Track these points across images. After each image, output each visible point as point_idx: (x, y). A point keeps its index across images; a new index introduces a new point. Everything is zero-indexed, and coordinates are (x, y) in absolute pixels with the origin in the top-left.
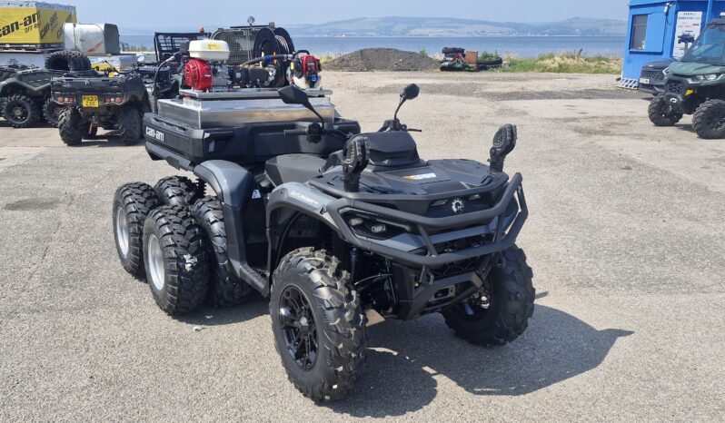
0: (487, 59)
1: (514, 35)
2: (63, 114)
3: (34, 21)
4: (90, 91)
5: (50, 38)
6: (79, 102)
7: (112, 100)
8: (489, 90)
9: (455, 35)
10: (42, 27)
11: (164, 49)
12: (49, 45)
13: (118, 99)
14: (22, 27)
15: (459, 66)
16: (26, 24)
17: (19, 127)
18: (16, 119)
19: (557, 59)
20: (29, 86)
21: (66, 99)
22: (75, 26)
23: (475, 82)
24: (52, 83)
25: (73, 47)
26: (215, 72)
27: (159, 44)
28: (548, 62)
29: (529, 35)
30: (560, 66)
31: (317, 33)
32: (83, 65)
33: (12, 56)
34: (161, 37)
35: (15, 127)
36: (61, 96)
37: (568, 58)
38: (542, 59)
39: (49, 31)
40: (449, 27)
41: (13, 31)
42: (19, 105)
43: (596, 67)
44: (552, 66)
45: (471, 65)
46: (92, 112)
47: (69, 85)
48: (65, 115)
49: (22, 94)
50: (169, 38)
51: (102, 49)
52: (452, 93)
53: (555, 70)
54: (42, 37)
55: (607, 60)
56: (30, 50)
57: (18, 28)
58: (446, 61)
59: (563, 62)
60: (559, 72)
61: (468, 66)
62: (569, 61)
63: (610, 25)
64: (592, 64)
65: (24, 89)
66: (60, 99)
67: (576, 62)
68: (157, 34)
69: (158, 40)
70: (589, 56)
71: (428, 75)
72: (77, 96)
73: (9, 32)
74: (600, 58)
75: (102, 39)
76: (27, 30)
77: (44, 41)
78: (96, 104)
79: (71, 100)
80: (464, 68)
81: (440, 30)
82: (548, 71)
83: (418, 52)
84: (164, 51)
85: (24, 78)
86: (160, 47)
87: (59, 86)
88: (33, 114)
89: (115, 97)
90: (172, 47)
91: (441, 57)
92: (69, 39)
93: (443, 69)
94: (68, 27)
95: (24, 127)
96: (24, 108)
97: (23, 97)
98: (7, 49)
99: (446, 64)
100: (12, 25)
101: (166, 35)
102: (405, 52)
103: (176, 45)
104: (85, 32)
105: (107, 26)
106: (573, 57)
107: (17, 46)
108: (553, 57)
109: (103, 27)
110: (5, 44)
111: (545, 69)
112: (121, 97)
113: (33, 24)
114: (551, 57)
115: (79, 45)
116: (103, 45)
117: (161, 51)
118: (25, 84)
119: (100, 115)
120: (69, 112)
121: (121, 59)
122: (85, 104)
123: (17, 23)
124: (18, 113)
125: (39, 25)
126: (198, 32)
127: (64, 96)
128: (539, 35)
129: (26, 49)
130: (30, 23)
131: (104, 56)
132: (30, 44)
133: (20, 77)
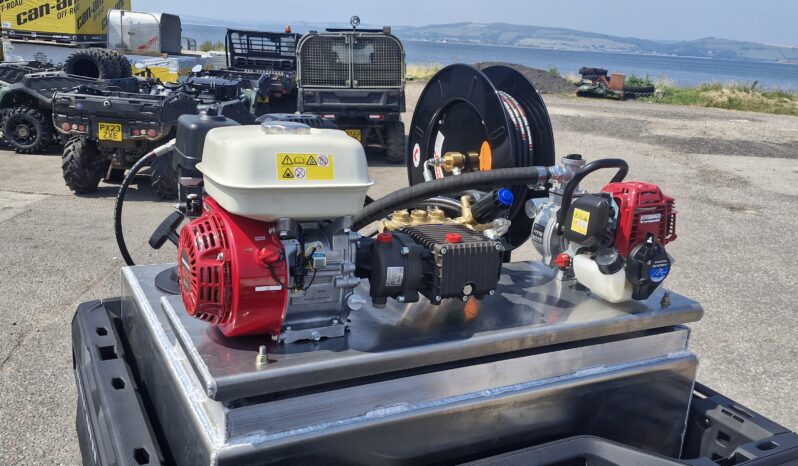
0: (636, 85)
1: (637, 53)
2: (70, 147)
3: (70, 4)
4: (111, 115)
5: (90, 28)
6: (94, 131)
7: (143, 132)
8: (660, 132)
9: (569, 49)
10: (80, 13)
11: (238, 51)
12: (89, 37)
13: (151, 132)
14: (54, 12)
15: (601, 91)
16: (59, 8)
17: (24, 153)
18: (22, 140)
19: (726, 91)
20: (40, 96)
21: (74, 126)
22: (122, 13)
23: (632, 117)
24: (54, 100)
25: (119, 42)
26: (301, 268)
27: (232, 44)
28: (713, 94)
29: (654, 53)
30: (730, 100)
31: (415, 37)
32: (119, 71)
33: (39, 49)
34: (235, 36)
35: (18, 152)
36: (67, 120)
37: (740, 90)
38: (706, 90)
39: (91, 20)
40: (563, 39)
41: (42, 15)
42: (26, 122)
43: (776, 105)
44: (720, 100)
45: (616, 92)
46: (114, 147)
47: (79, 106)
48: (74, 148)
49: (32, 107)
50: (245, 37)
51: (156, 47)
52: (612, 135)
53: (723, 106)
54: (79, 27)
55: (789, 97)
56: (62, 41)
57: (48, 13)
58: (584, 84)
59: (733, 96)
60: (729, 108)
61: (613, 94)
62: (742, 95)
63: (748, 49)
64: (772, 102)
65: (36, 100)
66: (65, 125)
67: (750, 96)
68: (230, 32)
69: (230, 39)
70: (766, 89)
71: (564, 101)
72: (90, 123)
73: (36, 17)
74: (780, 95)
75: (156, 33)
76: (60, 16)
77: (80, 32)
78: (119, 137)
79: (82, 128)
80: (608, 95)
81: (553, 42)
82: (715, 106)
83: (548, 70)
84: (238, 54)
85: (33, 83)
86: (232, 49)
87: (64, 106)
88: (43, 136)
89: (147, 128)
90: (248, 48)
91: (575, 78)
92: (114, 30)
93: (581, 94)
94: (114, 15)
95: (30, 153)
96: (32, 126)
97: (32, 111)
98: (34, 38)
99: (585, 88)
100: (41, 7)
101: (241, 33)
102: (532, 69)
103: (253, 47)
104: (135, 23)
105: (165, 17)
106: (746, 90)
107: (47, 36)
108: (721, 89)
109: (159, 18)
110: (30, 33)
111: (710, 103)
112: (156, 128)
113: (68, 8)
114: (717, 88)
115: (127, 39)
116: (158, 42)
117: (234, 54)
118: (34, 93)
119: (125, 153)
120: (79, 145)
121: (179, 62)
122: (102, 135)
123: (47, 5)
124: (23, 132)
125: (76, 9)
126: (283, 31)
127: (71, 122)
128: (666, 55)
129: (58, 40)
130: (65, 6)
131: (158, 56)
132: (62, 34)
133: (29, 83)
